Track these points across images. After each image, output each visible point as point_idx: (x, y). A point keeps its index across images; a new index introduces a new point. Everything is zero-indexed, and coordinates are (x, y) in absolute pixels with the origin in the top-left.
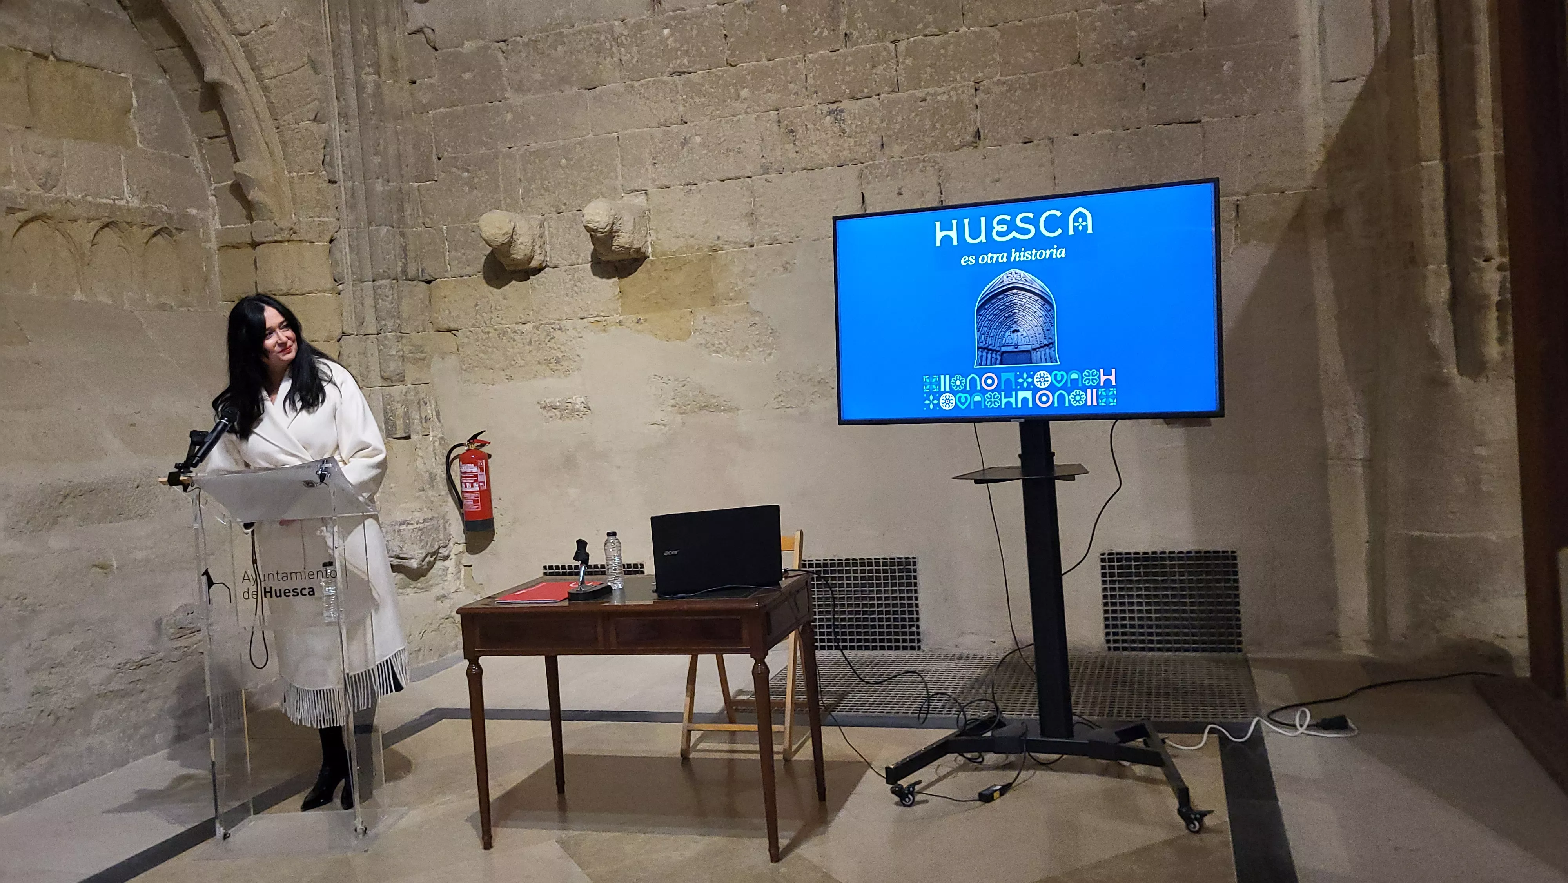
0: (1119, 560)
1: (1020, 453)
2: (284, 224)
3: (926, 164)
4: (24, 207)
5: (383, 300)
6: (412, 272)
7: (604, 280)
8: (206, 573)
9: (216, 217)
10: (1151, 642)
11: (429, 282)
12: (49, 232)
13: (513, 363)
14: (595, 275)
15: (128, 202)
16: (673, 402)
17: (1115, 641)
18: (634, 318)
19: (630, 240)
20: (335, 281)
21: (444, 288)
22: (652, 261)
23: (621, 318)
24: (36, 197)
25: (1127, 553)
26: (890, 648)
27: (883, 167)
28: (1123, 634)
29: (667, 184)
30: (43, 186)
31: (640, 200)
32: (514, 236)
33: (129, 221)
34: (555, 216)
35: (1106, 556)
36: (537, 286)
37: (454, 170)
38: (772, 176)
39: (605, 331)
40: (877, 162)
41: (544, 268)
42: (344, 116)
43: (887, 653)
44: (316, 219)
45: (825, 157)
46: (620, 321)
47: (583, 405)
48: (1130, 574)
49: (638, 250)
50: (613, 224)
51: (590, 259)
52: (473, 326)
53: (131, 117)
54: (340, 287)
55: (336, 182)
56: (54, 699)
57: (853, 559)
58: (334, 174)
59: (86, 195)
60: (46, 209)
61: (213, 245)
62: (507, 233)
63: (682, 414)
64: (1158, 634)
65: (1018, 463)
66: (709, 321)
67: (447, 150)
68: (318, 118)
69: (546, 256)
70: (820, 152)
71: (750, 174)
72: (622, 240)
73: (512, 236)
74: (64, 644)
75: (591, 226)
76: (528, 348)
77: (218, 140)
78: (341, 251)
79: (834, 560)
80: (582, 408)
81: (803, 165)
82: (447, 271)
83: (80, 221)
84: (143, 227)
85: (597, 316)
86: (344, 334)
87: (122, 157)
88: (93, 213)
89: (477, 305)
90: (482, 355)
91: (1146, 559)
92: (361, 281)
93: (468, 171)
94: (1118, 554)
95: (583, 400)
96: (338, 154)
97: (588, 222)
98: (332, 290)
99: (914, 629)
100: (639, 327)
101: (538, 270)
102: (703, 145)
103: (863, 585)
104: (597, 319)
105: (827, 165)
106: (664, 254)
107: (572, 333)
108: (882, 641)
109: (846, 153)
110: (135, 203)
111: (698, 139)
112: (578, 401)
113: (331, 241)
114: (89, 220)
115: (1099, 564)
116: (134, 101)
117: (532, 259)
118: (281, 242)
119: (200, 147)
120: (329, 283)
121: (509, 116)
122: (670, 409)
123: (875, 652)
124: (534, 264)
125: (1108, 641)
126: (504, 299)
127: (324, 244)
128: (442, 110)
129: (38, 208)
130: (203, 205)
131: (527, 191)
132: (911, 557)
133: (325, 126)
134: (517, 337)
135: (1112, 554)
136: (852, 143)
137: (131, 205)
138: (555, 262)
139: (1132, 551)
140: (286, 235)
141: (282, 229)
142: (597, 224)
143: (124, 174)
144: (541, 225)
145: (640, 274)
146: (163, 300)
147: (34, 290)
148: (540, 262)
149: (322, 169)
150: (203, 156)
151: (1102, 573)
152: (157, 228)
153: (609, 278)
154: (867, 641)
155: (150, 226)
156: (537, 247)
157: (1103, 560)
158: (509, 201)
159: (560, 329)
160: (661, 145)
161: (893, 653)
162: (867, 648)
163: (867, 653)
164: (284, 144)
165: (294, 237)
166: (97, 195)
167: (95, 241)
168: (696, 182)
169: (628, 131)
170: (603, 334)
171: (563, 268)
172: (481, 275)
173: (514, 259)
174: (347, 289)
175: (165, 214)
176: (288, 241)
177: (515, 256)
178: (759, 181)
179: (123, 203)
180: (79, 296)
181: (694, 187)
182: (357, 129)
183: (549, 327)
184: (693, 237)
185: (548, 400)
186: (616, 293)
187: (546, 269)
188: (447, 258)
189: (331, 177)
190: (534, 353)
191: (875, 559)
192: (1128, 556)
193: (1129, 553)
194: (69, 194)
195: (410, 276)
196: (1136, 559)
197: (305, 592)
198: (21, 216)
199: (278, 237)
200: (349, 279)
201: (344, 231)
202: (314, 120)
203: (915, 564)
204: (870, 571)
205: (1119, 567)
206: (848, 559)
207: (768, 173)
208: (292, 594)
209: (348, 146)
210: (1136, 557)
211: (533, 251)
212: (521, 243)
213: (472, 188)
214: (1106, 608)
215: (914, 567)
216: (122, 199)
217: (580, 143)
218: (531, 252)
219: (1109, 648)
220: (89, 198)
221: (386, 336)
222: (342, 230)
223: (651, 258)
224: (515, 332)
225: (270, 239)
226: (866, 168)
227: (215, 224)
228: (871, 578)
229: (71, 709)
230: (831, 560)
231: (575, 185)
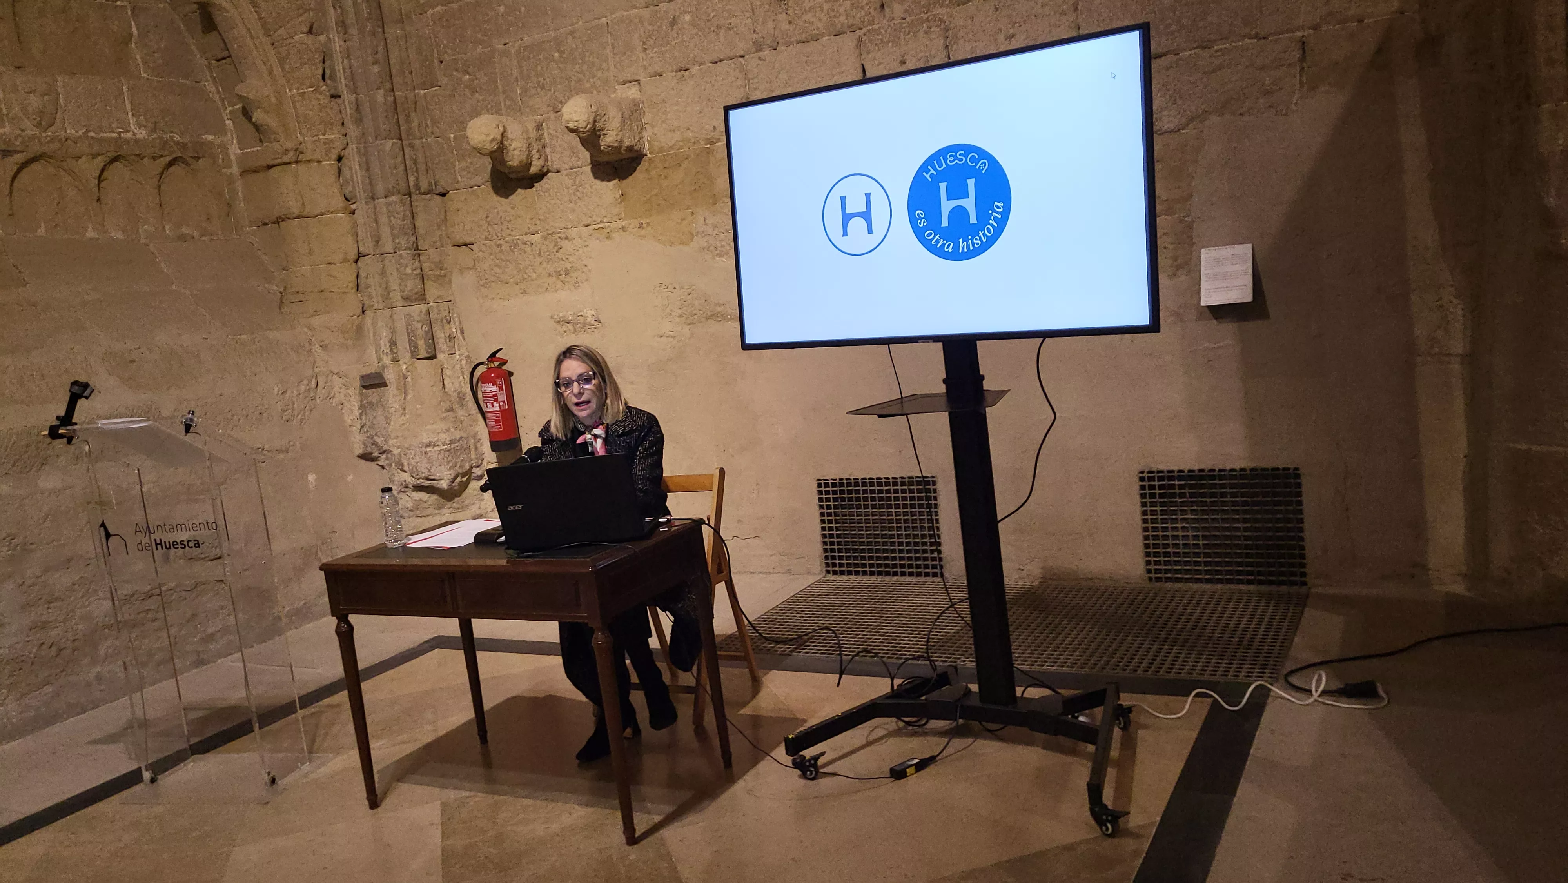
0: (1161, 479)
1: (944, 377)
2: (289, 145)
3: (931, 24)
4: (18, 149)
5: (395, 217)
6: (424, 186)
7: (605, 183)
8: (103, 525)
9: (235, 141)
10: (1198, 572)
11: (443, 195)
12: (51, 170)
13: (526, 276)
14: (596, 178)
15: (134, 134)
16: (680, 311)
17: (1157, 571)
18: (636, 222)
19: (619, 137)
20: (347, 199)
21: (457, 198)
22: (650, 159)
23: (624, 223)
24: (32, 138)
25: (1169, 471)
26: (911, 574)
27: (883, 31)
28: (1167, 563)
29: (660, 70)
30: (39, 125)
31: (633, 92)
32: (505, 143)
33: (137, 152)
34: (552, 115)
35: (1145, 475)
36: (541, 193)
37: (455, 73)
38: (766, 53)
39: (609, 237)
40: (876, 27)
41: (545, 174)
42: (342, 25)
43: (908, 579)
44: (321, 137)
45: (820, 25)
46: (623, 227)
47: (594, 318)
48: (1173, 495)
49: (630, 149)
50: (595, 121)
51: (589, 161)
52: (486, 239)
53: (133, 46)
54: (354, 207)
55: (340, 96)
57: (870, 479)
58: (336, 88)
59: (88, 131)
60: (45, 149)
61: (235, 170)
62: (493, 140)
63: (689, 324)
64: (1207, 564)
65: (942, 389)
66: (709, 221)
67: (446, 52)
68: (314, 30)
69: (546, 160)
70: (813, 20)
71: (742, 53)
72: (609, 139)
73: (502, 143)
74: (62, 580)
75: (571, 126)
76: (539, 260)
77: (224, 61)
78: (351, 169)
79: (850, 479)
80: (593, 322)
81: (798, 38)
82: (458, 182)
83: (84, 158)
84: (155, 158)
85: (601, 222)
86: (360, 255)
87: (125, 89)
88: (96, 148)
89: (487, 217)
90: (497, 270)
91: (1191, 478)
92: (373, 198)
93: (468, 74)
94: (1159, 472)
95: (593, 312)
96: (339, 67)
97: (568, 122)
98: (345, 210)
99: (936, 554)
100: (643, 232)
101: (540, 176)
102: (692, 23)
103: (882, 507)
104: (601, 225)
105: (823, 35)
106: (661, 150)
107: (578, 242)
108: (902, 566)
109: (842, 18)
110: (142, 134)
111: (687, 17)
112: (589, 313)
113: (340, 159)
114: (94, 157)
115: (1137, 484)
116: (135, 31)
117: (530, 164)
118: (289, 163)
119: (211, 72)
120: (340, 203)
121: (502, 9)
122: (678, 320)
123: (895, 578)
124: (533, 170)
125: (1149, 571)
126: (513, 208)
127: (330, 163)
128: (439, 9)
129: (36, 149)
130: (221, 130)
131: (525, 91)
132: (930, 475)
133: (322, 38)
134: (528, 249)
135: (1152, 472)
136: (849, 6)
137: (138, 136)
138: (556, 166)
139: (1176, 468)
140: (291, 157)
141: (286, 150)
142: (576, 124)
143: (128, 106)
144: (539, 127)
145: (639, 174)
146: (184, 230)
147: (42, 231)
148: (539, 168)
149: (322, 83)
150: (214, 78)
151: (1141, 494)
152: (168, 159)
153: (609, 181)
154: (887, 566)
155: (162, 156)
156: (534, 152)
157: (1142, 479)
158: (508, 103)
159: (567, 238)
160: (650, 28)
161: (914, 580)
162: (888, 574)
163: (887, 579)
164: (281, 61)
165: (301, 157)
166: (100, 129)
167: (102, 178)
168: (688, 66)
169: (618, 14)
170: (608, 242)
171: (564, 172)
172: (489, 185)
173: (510, 167)
174: (361, 207)
175: (178, 143)
176: (297, 162)
177: (510, 163)
178: (752, 62)
179: (129, 135)
180: (91, 234)
181: (687, 72)
182: (356, 39)
183: (556, 237)
184: (688, 129)
185: (561, 315)
186: (618, 196)
187: (549, 174)
188: (457, 168)
189: (333, 91)
190: (545, 265)
191: (893, 478)
192: (1170, 475)
193: (1172, 471)
194: (68, 131)
195: (422, 190)
196: (1180, 478)
197: (191, 544)
198: (19, 158)
199: (286, 159)
200: (361, 195)
201: (352, 148)
202: (310, 31)
203: (934, 483)
204: (888, 491)
205: (1161, 487)
206: (865, 479)
207: (761, 50)
208: (180, 546)
209: (348, 57)
210: (1181, 475)
211: (529, 155)
212: (515, 149)
213: (474, 91)
214: (1146, 534)
215: (934, 487)
216: (128, 131)
217: (571, 33)
218: (527, 158)
219: (1150, 579)
220: (92, 134)
221: (401, 255)
222: (350, 146)
223: (649, 155)
224: (525, 244)
225: (279, 161)
226: (865, 35)
227: (234, 150)
228: (889, 499)
229: (75, 640)
230: (847, 479)
231: (569, 79)
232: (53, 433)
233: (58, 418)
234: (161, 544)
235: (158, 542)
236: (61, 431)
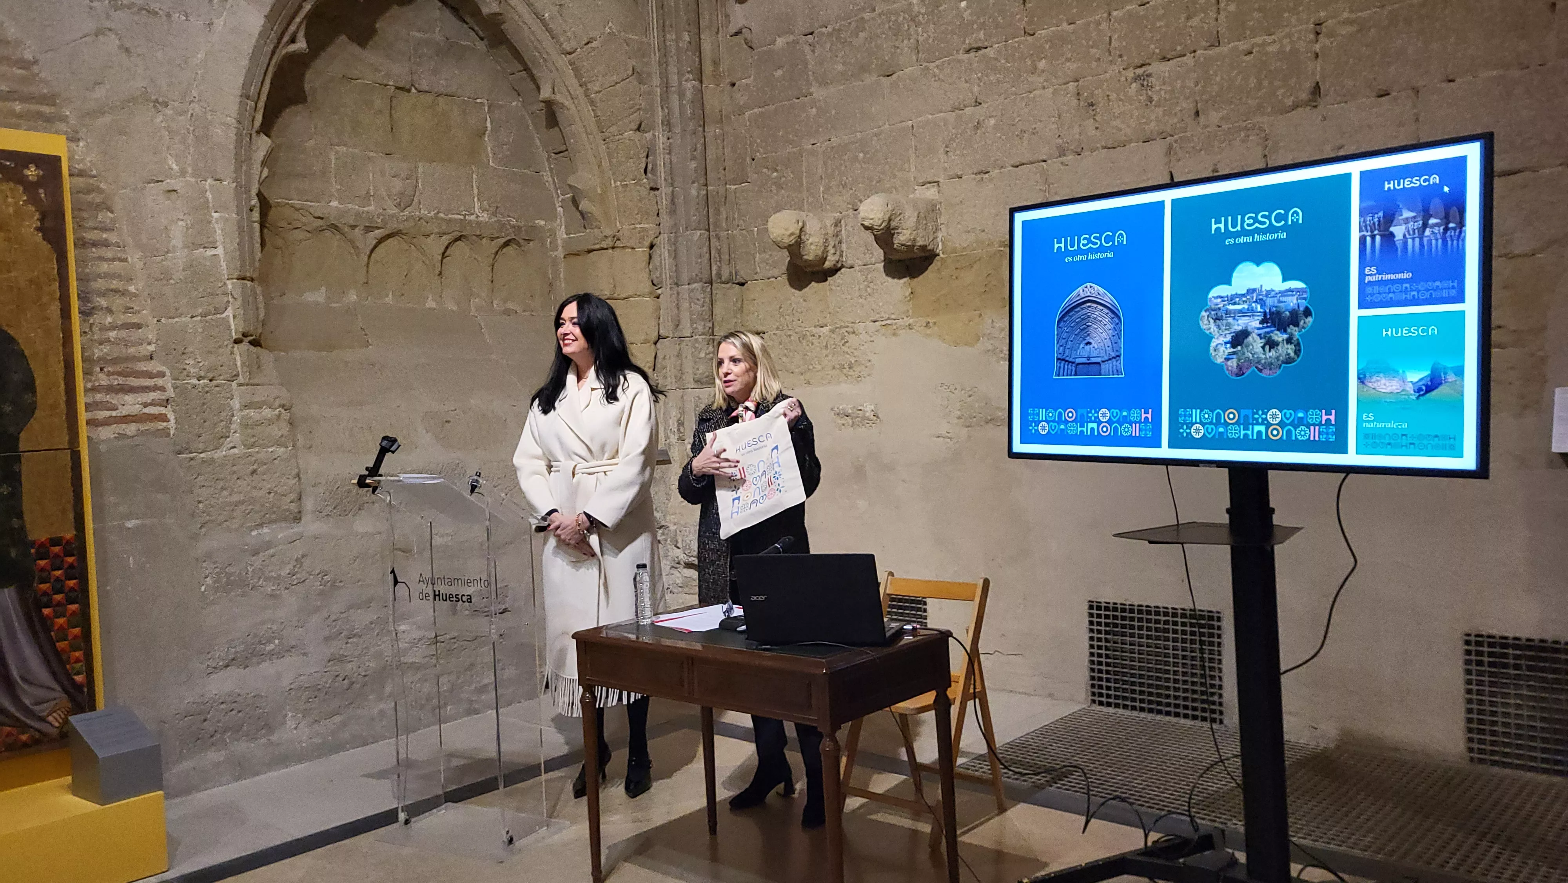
0: (1490, 645)
1: (1229, 506)
2: (608, 232)
3: (1249, 132)
4: (379, 225)
5: (695, 304)
6: (725, 275)
7: (896, 280)
8: (393, 572)
9: (563, 227)
10: (1534, 759)
11: (742, 284)
12: (405, 246)
13: (811, 367)
14: (887, 275)
15: (478, 217)
16: (959, 413)
17: (1481, 751)
18: (923, 322)
19: (912, 238)
20: (654, 284)
21: (755, 289)
22: (942, 259)
23: (911, 321)
24: (393, 216)
25: (1502, 638)
26: (1186, 716)
27: (1196, 139)
28: (1493, 743)
29: (959, 173)
30: (398, 205)
31: (931, 193)
32: (803, 237)
33: (478, 233)
34: (851, 212)
35: (1473, 638)
36: (833, 287)
37: (765, 170)
38: (1070, 158)
39: (895, 334)
40: (1189, 134)
41: (840, 269)
42: (668, 124)
43: (1182, 721)
44: (638, 226)
45: (1128, 131)
46: (910, 325)
47: (873, 413)
48: (1505, 666)
49: (923, 248)
50: (890, 220)
51: (882, 258)
52: (777, 329)
53: (486, 139)
54: (659, 291)
55: (658, 189)
56: (350, 666)
57: (1147, 606)
58: (656, 182)
59: (438, 212)
60: (401, 227)
61: (560, 253)
62: (792, 234)
63: (968, 427)
64: (1544, 751)
65: (1225, 519)
66: (997, 325)
67: (759, 151)
68: (642, 128)
69: (841, 256)
70: (1122, 126)
71: (1045, 157)
72: (902, 238)
73: (800, 237)
74: (362, 618)
75: (866, 223)
76: (825, 352)
77: (561, 154)
78: (660, 256)
79: (1124, 605)
80: (872, 417)
81: (1103, 144)
82: (756, 273)
83: (432, 236)
84: (492, 239)
85: (889, 319)
86: (660, 337)
87: (475, 176)
88: (444, 227)
89: (780, 308)
90: (784, 359)
91: (1530, 648)
92: (677, 285)
93: (776, 171)
94: (1489, 637)
95: (872, 407)
96: (660, 162)
97: (864, 219)
98: (650, 294)
99: (1216, 698)
100: (928, 331)
101: (834, 271)
102: (996, 127)
103: (1158, 638)
104: (889, 322)
105: (1131, 141)
106: (954, 251)
107: (864, 337)
108: (1177, 706)
109: (1153, 124)
110: (484, 217)
111: (992, 121)
112: (869, 408)
113: (652, 246)
114: (441, 235)
115: (1461, 648)
116: (489, 125)
117: (826, 259)
118: (607, 249)
119: (550, 164)
120: (647, 287)
121: (814, 111)
122: (956, 421)
123: (1168, 718)
124: (827, 264)
125: (1471, 750)
126: (805, 300)
127: (642, 250)
128: (756, 110)
129: (393, 226)
130: (553, 216)
131: (828, 189)
132: (1214, 610)
133: (649, 135)
134: (815, 341)
135: (1481, 636)
136: (1161, 113)
137: (481, 219)
138: (850, 262)
139: (1510, 634)
140: (609, 242)
141: (606, 237)
142: (871, 222)
143: (476, 191)
144: (837, 223)
145: (931, 273)
146: (510, 305)
147: (389, 299)
148: (834, 262)
149: (644, 176)
150: (551, 170)
151: (1466, 660)
152: (503, 240)
153: (900, 278)
154: (1159, 703)
155: (498, 238)
156: (830, 247)
157: (1468, 643)
158: (811, 199)
159: (854, 333)
160: (954, 131)
161: (1189, 722)
162: (1159, 712)
163: (1159, 717)
164: (610, 155)
165: (618, 244)
166: (448, 211)
167: (446, 254)
168: (989, 169)
169: (923, 118)
170: (894, 338)
171: (857, 268)
172: (785, 277)
173: (806, 260)
174: (665, 292)
175: (513, 226)
176: (613, 248)
177: (805, 257)
178: (1054, 165)
179: (473, 217)
180: (431, 304)
181: (987, 176)
182: (679, 137)
183: (844, 330)
184: (983, 231)
185: (841, 407)
186: (907, 294)
187: (843, 270)
188: (757, 259)
189: (652, 185)
190: (830, 357)
191: (1173, 608)
192: (1504, 642)
193: (1506, 638)
194: (422, 212)
195: (723, 279)
196: (1516, 647)
197: (464, 599)
198: (379, 233)
199: (604, 245)
200: (667, 282)
201: (664, 237)
202: (638, 129)
203: (1219, 619)
204: (1166, 622)
205: (1490, 654)
206: (1141, 606)
207: (1064, 155)
208: (454, 599)
209: (669, 153)
210: (1517, 643)
211: (825, 251)
212: (811, 244)
213: (780, 187)
214: (1469, 706)
215: (1219, 624)
216: (472, 214)
217: (876, 135)
218: (823, 253)
219: (1472, 759)
220: (441, 215)
221: (696, 339)
222: (662, 236)
223: (941, 255)
224: (813, 336)
225: (597, 246)
226: (1176, 141)
227: (562, 234)
228: (1166, 631)
229: (365, 676)
230: (1121, 604)
231: (870, 179)
232: (361, 483)
233: (367, 469)
234: (439, 595)
235: (437, 593)
236: (367, 481)
